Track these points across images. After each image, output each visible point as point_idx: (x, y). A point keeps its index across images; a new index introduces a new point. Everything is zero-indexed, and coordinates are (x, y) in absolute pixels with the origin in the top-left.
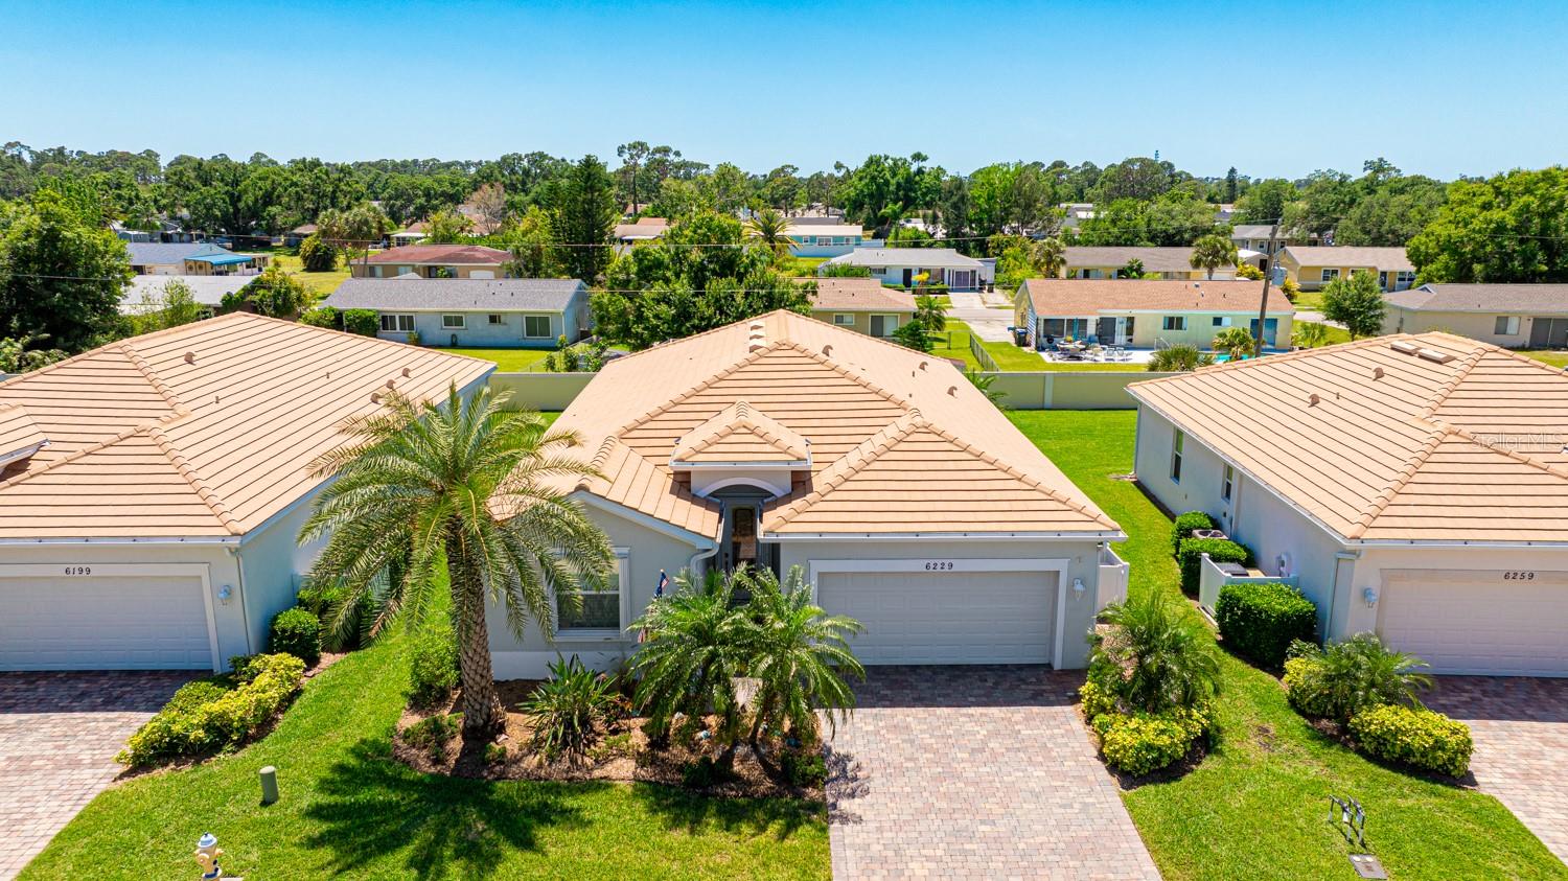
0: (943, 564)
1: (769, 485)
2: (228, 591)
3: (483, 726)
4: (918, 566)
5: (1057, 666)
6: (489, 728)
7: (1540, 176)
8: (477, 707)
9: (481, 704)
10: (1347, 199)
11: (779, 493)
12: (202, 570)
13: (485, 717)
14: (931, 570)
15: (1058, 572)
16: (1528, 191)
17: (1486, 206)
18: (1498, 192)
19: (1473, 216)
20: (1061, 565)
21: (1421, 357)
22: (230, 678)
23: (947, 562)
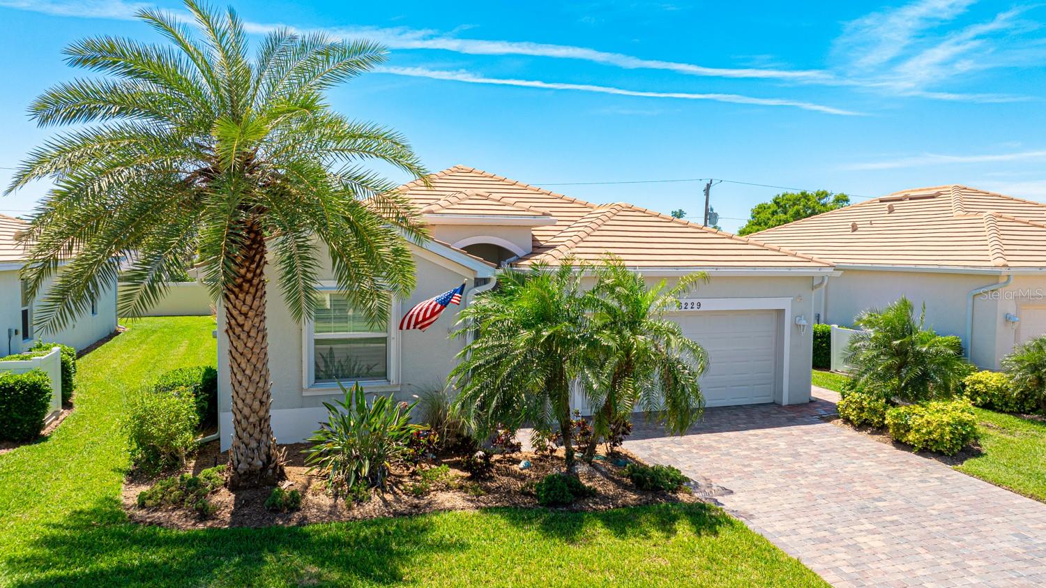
0: (693, 304)
1: (508, 242)
3: (261, 470)
5: (785, 402)
6: (270, 471)
8: (254, 444)
9: (259, 442)
11: (521, 253)
13: (264, 457)
14: (683, 309)
15: (784, 310)
20: (785, 303)
21: (911, 199)
23: (696, 301)
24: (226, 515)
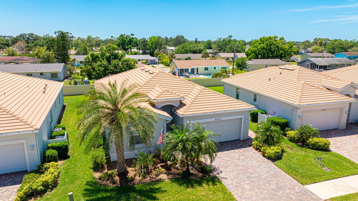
0: (219, 119)
1: (174, 104)
2: (33, 146)
3: (124, 172)
4: (213, 120)
5: (241, 139)
6: (126, 172)
7: (269, 38)
8: (122, 167)
9: (123, 166)
10: (225, 44)
11: (177, 106)
12: (24, 141)
13: (124, 169)
14: (216, 120)
15: (242, 118)
16: (266, 41)
17: (260, 44)
18: (261, 41)
19: (258, 46)
20: (242, 117)
21: (287, 69)
22: (39, 171)
23: (219, 118)
24: (118, 182)
